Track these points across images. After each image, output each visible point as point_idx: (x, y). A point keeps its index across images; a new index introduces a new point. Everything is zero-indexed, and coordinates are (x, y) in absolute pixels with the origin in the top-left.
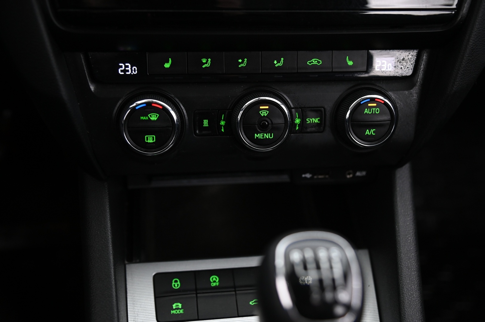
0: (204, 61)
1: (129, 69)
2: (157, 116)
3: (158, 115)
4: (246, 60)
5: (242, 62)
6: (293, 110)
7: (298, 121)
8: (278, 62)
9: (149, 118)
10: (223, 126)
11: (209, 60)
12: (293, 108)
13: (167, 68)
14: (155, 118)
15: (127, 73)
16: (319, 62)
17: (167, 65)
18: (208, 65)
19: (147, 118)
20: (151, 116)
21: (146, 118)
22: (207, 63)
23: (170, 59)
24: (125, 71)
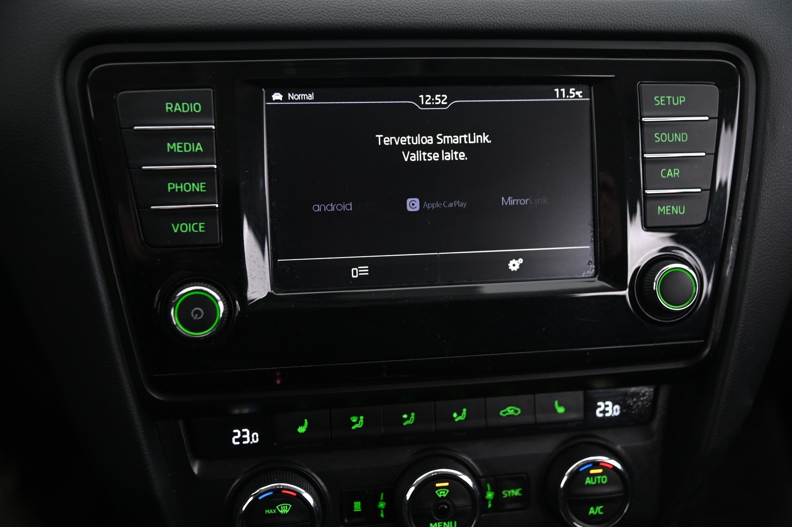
0: (354, 419)
1: (247, 436)
2: (288, 507)
3: (291, 506)
4: (413, 414)
5: (408, 419)
6: (483, 479)
7: (490, 495)
8: (459, 414)
9: (277, 511)
10: (384, 510)
11: (362, 418)
12: (482, 477)
13: (302, 434)
14: (286, 511)
15: (244, 442)
16: (516, 411)
17: (302, 430)
18: (360, 425)
19: (275, 511)
20: (280, 508)
21: (273, 511)
22: (358, 422)
23: (306, 420)
24: (241, 440)
